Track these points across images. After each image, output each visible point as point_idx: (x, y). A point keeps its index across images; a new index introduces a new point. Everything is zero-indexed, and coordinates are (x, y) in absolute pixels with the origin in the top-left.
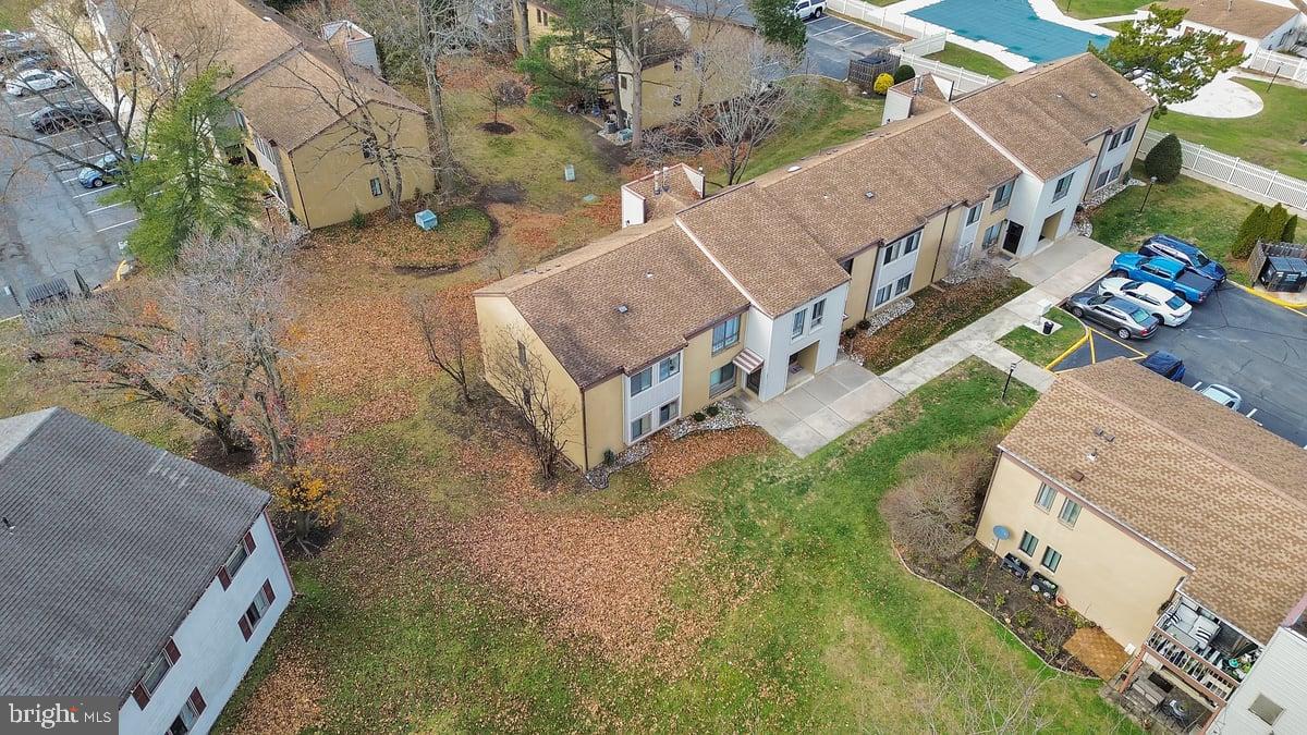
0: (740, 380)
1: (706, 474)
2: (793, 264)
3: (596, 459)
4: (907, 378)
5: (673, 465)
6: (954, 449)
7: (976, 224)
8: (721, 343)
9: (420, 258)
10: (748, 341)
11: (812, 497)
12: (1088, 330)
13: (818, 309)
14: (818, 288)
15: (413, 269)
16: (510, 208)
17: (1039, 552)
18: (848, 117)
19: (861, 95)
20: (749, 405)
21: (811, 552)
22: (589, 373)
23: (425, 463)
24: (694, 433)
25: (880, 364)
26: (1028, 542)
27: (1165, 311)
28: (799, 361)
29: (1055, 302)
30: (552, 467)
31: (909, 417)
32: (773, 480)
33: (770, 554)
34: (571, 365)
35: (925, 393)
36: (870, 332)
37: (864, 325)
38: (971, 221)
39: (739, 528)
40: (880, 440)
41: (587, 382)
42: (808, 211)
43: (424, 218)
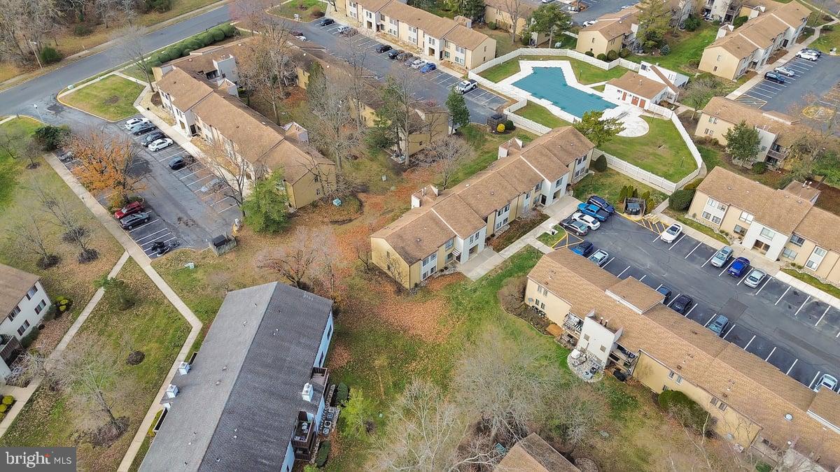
0: (454, 258)
1: (445, 288)
2: (469, 221)
3: (412, 286)
4: (506, 253)
5: (436, 286)
6: (519, 277)
7: (529, 198)
8: (448, 248)
9: (337, 217)
10: (456, 246)
11: (478, 293)
12: (567, 232)
13: (477, 236)
14: (477, 228)
15: (336, 222)
16: (365, 194)
17: (540, 304)
18: (487, 145)
19: (492, 133)
20: (457, 265)
21: (478, 309)
22: (411, 261)
23: (360, 289)
24: (441, 276)
25: (498, 249)
26: (537, 302)
27: (591, 225)
28: (472, 251)
29: (557, 223)
30: (400, 290)
31: (507, 266)
32: (466, 289)
33: (466, 310)
34: (406, 259)
35: (512, 258)
36: (495, 238)
37: (493, 235)
38: (527, 198)
39: (457, 303)
40: (498, 274)
41: (411, 263)
42: (473, 202)
43: (336, 202)
